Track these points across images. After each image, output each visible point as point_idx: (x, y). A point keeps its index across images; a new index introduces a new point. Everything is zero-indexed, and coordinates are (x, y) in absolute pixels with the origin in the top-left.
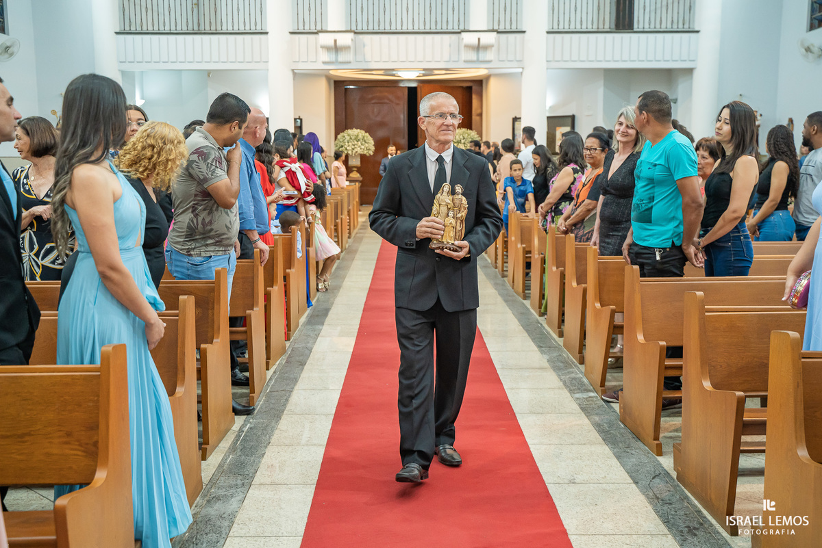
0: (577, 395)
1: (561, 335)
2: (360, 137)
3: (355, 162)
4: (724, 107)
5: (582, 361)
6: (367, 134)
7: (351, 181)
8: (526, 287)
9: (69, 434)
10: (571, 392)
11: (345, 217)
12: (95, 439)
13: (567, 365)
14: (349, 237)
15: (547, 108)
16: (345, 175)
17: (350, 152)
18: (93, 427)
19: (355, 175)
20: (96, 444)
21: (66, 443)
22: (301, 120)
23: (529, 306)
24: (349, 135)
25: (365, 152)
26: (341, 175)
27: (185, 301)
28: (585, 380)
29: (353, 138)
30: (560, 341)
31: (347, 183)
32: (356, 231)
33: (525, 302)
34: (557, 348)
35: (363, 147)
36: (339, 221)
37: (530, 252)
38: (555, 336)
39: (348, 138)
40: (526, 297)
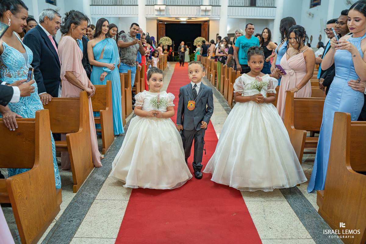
0: (225, 108)
1: (223, 95)
2: (167, 39)
3: (166, 48)
4: (265, 29)
5: (228, 101)
6: (170, 38)
7: (164, 54)
8: (215, 84)
9: (99, 100)
10: (223, 107)
11: (162, 63)
12: (105, 101)
13: (224, 101)
14: (164, 70)
15: (228, 31)
16: (162, 51)
17: (164, 44)
18: (105, 99)
19: (166, 52)
20: (105, 103)
21: (99, 102)
22: (148, 34)
23: (216, 88)
24: (164, 39)
25: (169, 44)
26: (161, 51)
27: (122, 75)
28: (228, 105)
29: (165, 39)
30: (223, 96)
31: (163, 54)
32: (166, 69)
33: (215, 87)
34: (222, 98)
35: (168, 43)
36: (160, 64)
37: (216, 73)
38: (222, 95)
39: (163, 40)
40: (215, 86)
